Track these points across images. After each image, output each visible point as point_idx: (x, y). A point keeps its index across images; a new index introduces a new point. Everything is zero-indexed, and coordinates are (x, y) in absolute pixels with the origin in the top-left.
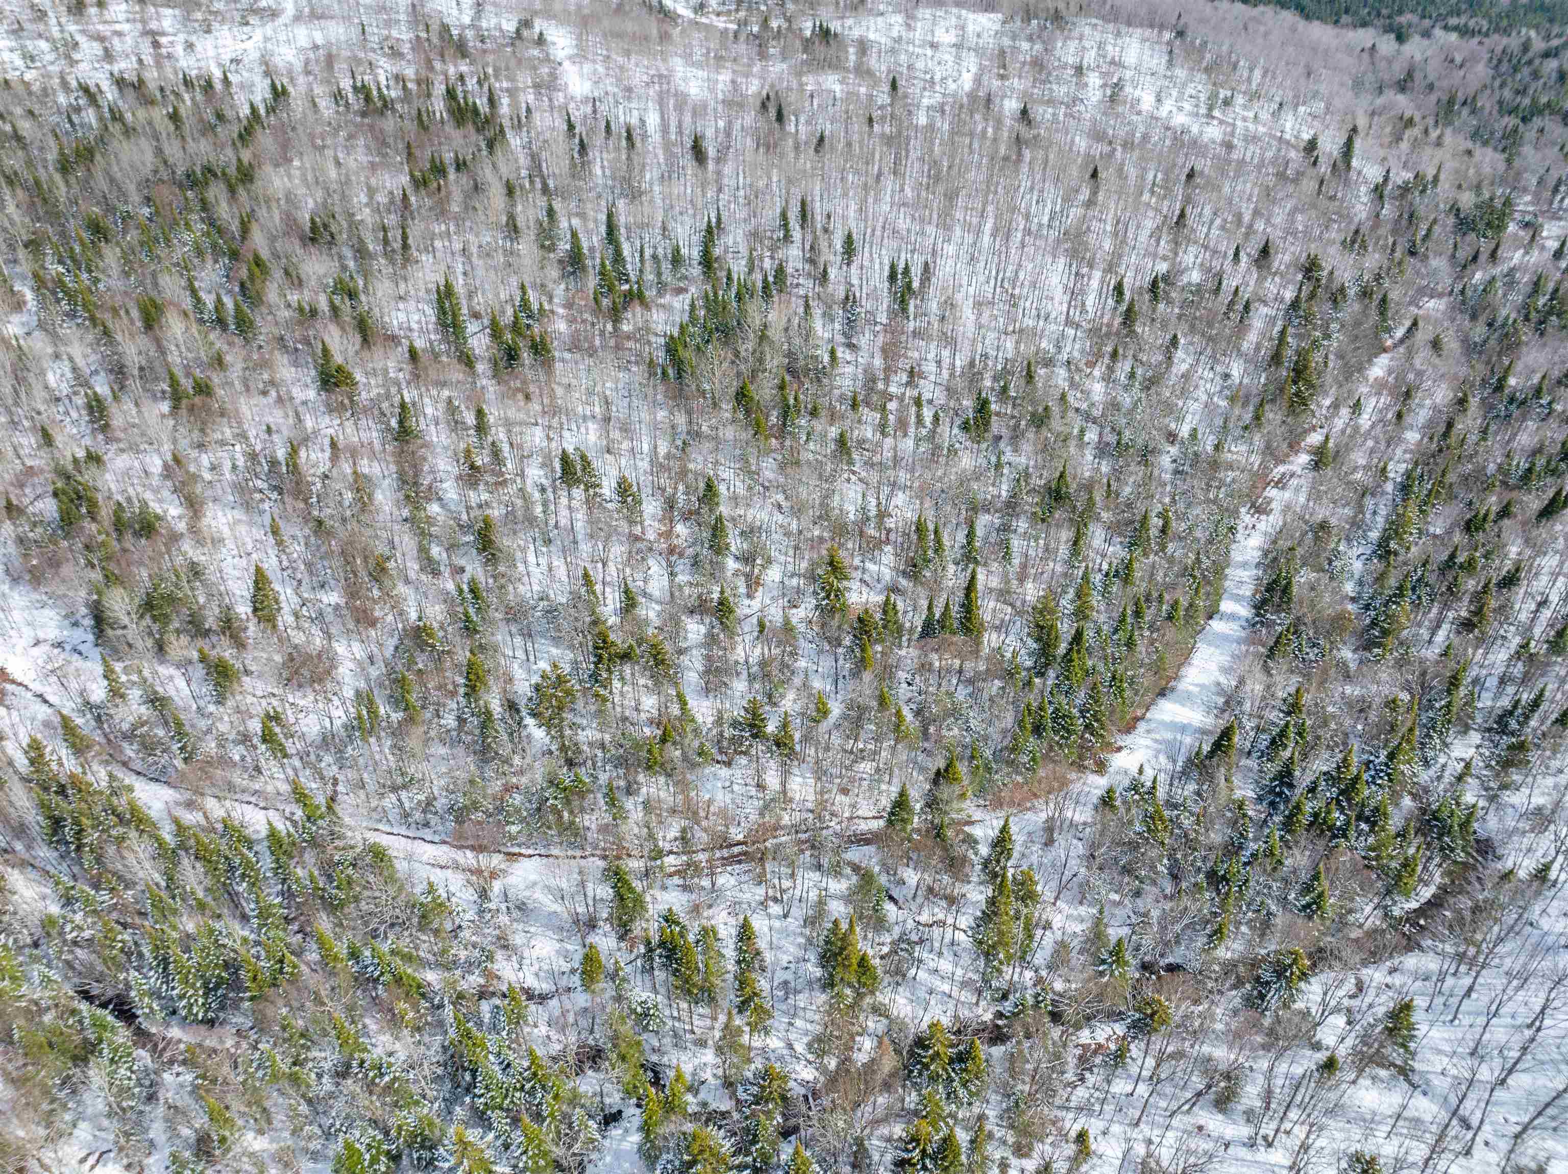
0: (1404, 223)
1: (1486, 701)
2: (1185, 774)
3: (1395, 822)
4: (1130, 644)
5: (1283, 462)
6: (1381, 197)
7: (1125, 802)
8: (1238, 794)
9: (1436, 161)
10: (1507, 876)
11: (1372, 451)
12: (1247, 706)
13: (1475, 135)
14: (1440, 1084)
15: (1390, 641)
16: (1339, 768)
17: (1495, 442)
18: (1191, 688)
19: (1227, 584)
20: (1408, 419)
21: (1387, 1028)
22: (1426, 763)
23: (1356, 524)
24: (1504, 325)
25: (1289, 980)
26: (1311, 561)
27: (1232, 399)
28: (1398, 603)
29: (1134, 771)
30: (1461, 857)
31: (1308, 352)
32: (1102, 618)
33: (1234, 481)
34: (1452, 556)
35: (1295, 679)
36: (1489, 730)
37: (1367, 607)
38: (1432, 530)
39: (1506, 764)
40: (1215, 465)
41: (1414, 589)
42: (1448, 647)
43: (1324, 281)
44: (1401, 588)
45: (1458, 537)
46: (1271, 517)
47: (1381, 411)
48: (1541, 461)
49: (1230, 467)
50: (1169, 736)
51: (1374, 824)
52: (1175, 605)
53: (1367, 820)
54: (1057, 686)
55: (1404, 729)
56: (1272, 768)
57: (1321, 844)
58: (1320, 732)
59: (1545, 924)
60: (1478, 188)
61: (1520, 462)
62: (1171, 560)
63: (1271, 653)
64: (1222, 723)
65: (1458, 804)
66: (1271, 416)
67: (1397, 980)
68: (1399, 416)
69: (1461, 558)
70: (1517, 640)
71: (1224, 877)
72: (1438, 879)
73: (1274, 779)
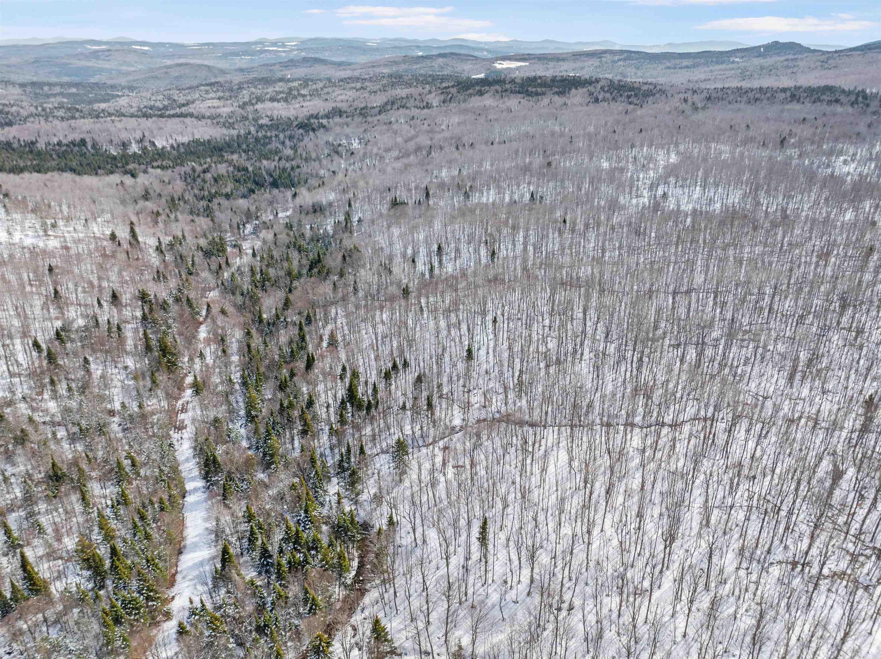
0: (179, 261)
1: (330, 462)
2: (216, 587)
3: (325, 541)
4: (148, 537)
5: (179, 398)
6: (162, 252)
7: (192, 625)
8: (248, 578)
9: (179, 229)
10: (379, 532)
11: (220, 373)
12: (228, 531)
13: (191, 213)
14: (408, 645)
15: (276, 459)
16: (286, 532)
17: (272, 345)
18: (194, 540)
19: (183, 475)
20: (229, 351)
21: (375, 638)
22: (322, 505)
23: (231, 411)
24: (248, 293)
25: (323, 651)
26: (221, 440)
27: (135, 378)
28: (270, 439)
29: (187, 604)
30: (359, 537)
31: (163, 338)
32: (123, 532)
33: (158, 420)
34: (282, 405)
35: (243, 503)
36: (338, 473)
37: (257, 448)
38: (266, 397)
39: (353, 484)
40: (144, 416)
41: (273, 428)
42: (302, 447)
43: (153, 301)
44: (267, 431)
45: (279, 395)
46: (188, 429)
47: (214, 353)
48: (294, 346)
49: (153, 413)
50: (196, 573)
51: (316, 549)
52: (161, 502)
53: (313, 548)
54: (116, 587)
55: (305, 495)
56: (256, 554)
57: (299, 575)
58: (269, 521)
59: (404, 542)
60: (205, 236)
61: (287, 350)
62: (146, 478)
63: (225, 498)
64: (220, 547)
65: (345, 514)
66: (161, 378)
67: (367, 613)
68: (224, 351)
69: (286, 404)
70: (327, 428)
71: (265, 626)
72: (356, 554)
73: (261, 558)
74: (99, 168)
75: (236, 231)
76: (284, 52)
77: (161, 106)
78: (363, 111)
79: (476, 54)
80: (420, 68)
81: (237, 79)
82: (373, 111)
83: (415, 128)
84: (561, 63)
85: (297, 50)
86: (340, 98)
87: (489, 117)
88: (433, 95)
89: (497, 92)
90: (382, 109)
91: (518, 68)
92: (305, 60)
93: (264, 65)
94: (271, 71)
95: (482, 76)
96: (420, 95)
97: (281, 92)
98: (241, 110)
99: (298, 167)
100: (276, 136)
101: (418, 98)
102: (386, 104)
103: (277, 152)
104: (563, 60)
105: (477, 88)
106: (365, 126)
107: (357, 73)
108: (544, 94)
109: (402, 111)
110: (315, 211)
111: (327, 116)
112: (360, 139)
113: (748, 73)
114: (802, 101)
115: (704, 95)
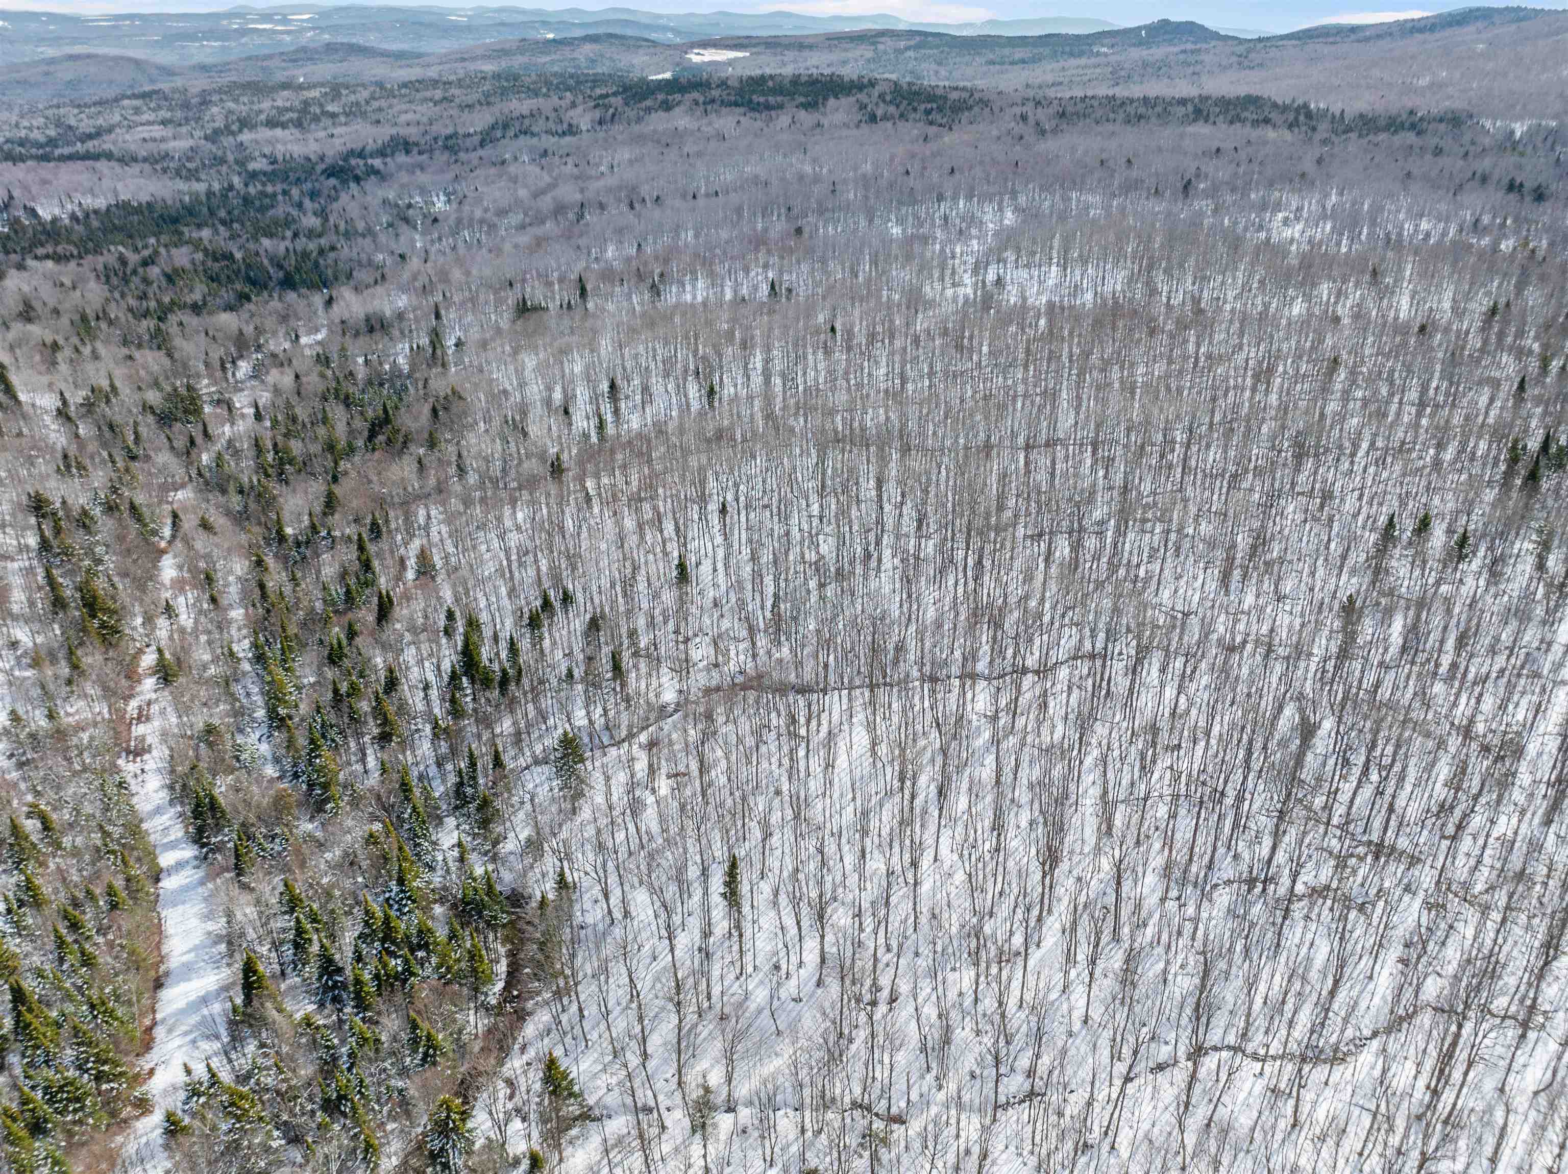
0: (107, 434)
1: (438, 790)
2: (236, 1040)
3: (441, 933)
4: (88, 961)
5: (131, 696)
6: (69, 419)
7: (193, 1115)
8: (298, 1016)
9: (103, 373)
10: (543, 906)
11: (209, 643)
12: (251, 934)
13: (125, 343)
14: (612, 1100)
15: (335, 790)
16: (367, 924)
17: (308, 583)
18: (185, 958)
19: (152, 838)
20: (224, 601)
21: (550, 1093)
22: (432, 869)
23: (238, 713)
24: (252, 487)
25: (455, 1129)
26: (219, 766)
27: (36, 663)
28: (320, 756)
29: (182, 1078)
30: (505, 918)
31: (87, 582)
32: (35, 959)
33: (92, 738)
34: (336, 691)
35: (277, 880)
36: (456, 808)
37: (296, 776)
38: (305, 681)
39: (485, 823)
40: (60, 734)
41: (324, 736)
42: (383, 764)
43: (61, 513)
44: (312, 741)
45: (330, 673)
46: (155, 753)
47: (194, 605)
48: (352, 581)
49: (80, 728)
50: (194, 1019)
51: (425, 946)
52: (111, 892)
53: (420, 947)
54: (29, 1064)
55: (395, 852)
56: (311, 970)
57: (399, 998)
58: (330, 906)
59: (590, 920)
60: (156, 384)
61: (337, 591)
62: (76, 853)
63: (239, 870)
64: (238, 965)
65: (475, 880)
66: (90, 660)
67: (531, 1053)
68: (213, 600)
69: (344, 688)
70: (428, 728)
71: (340, 1097)
72: (502, 950)
73: (321, 977)
75: (219, 374)
76: (288, 32)
77: (42, 139)
78: (450, 143)
79: (654, 36)
80: (553, 62)
81: (198, 84)
82: (468, 142)
83: (550, 172)
84: (806, 53)
85: (313, 29)
86: (404, 118)
87: (686, 150)
88: (580, 109)
89: (697, 103)
90: (487, 138)
91: (731, 62)
92: (330, 48)
93: (249, 58)
94: (263, 69)
95: (668, 75)
96: (556, 110)
97: (287, 110)
98: (209, 145)
99: (333, 248)
100: (285, 193)
101: (552, 115)
102: (493, 127)
103: (288, 222)
104: (810, 47)
105: (661, 97)
106: (456, 169)
107: (432, 73)
108: (780, 107)
109: (523, 140)
110: (371, 330)
111: (381, 153)
112: (447, 195)
113: (1123, 73)
114: (1212, 119)
115: (1054, 109)
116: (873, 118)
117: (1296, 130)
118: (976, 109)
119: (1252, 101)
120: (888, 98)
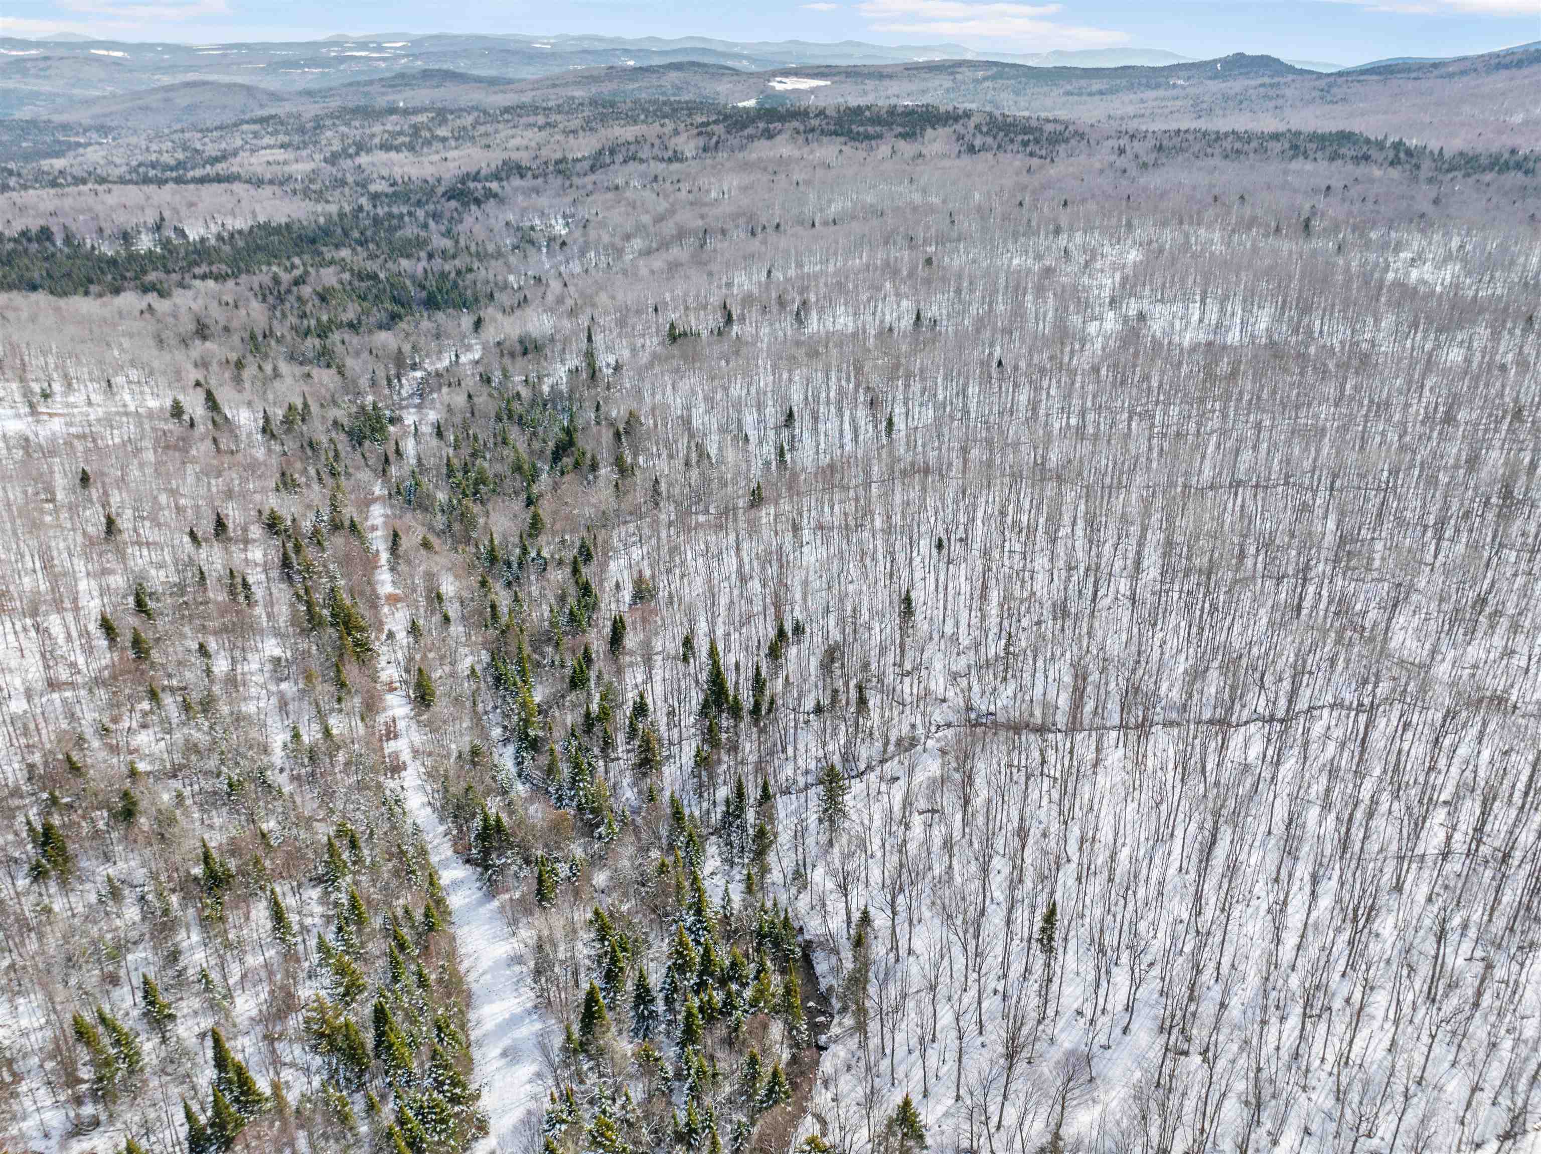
0: (309, 451)
6: (274, 436)
9: (296, 391)
13: (297, 360)
42: (651, 790)
51: (739, 980)
60: (333, 401)
74: (91, 281)
75: (386, 391)
76: (384, 59)
77: (173, 162)
78: (562, 166)
79: (729, 63)
80: (639, 89)
81: (310, 110)
82: (578, 166)
83: (666, 196)
84: (887, 82)
85: (407, 56)
86: (513, 143)
87: (795, 177)
88: (683, 137)
89: (798, 133)
90: (596, 163)
91: (813, 91)
92: (426, 75)
93: (351, 84)
94: (366, 94)
95: (751, 103)
96: (660, 137)
97: (401, 133)
98: (329, 167)
99: (470, 270)
100: (410, 214)
101: (657, 142)
102: (600, 153)
103: (421, 243)
104: (890, 77)
105: (762, 125)
106: (573, 194)
107: (526, 98)
108: (879, 136)
109: (632, 166)
110: (525, 353)
111: (496, 176)
112: (565, 217)
113: (1205, 106)
114: (1312, 156)
115: (1150, 143)
116: (971, 149)
117: (1399, 167)
118: (1073, 142)
119: (1345, 137)
120: (985, 129)
